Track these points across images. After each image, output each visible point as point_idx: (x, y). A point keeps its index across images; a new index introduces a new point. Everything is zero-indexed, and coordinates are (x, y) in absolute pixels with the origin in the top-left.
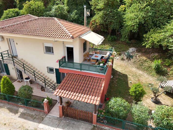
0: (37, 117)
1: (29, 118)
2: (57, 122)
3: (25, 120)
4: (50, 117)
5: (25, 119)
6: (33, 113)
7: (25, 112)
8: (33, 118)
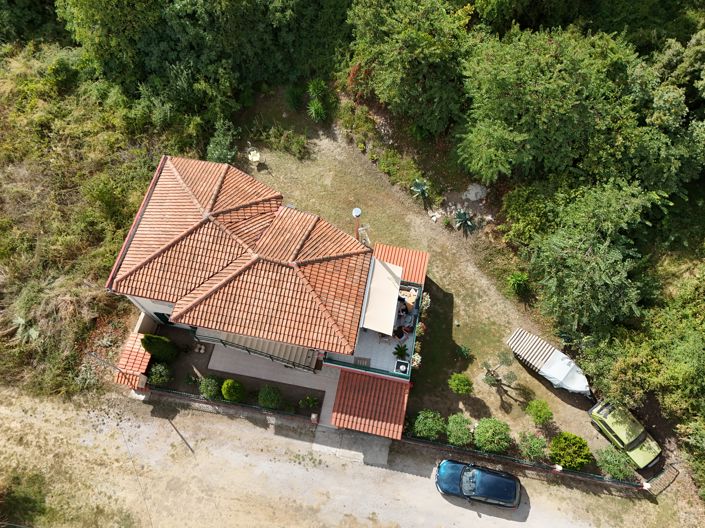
0: (303, 432)
1: (291, 433)
2: (338, 438)
3: (287, 440)
4: (324, 429)
5: (287, 436)
6: (294, 425)
7: (280, 423)
8: (298, 434)
